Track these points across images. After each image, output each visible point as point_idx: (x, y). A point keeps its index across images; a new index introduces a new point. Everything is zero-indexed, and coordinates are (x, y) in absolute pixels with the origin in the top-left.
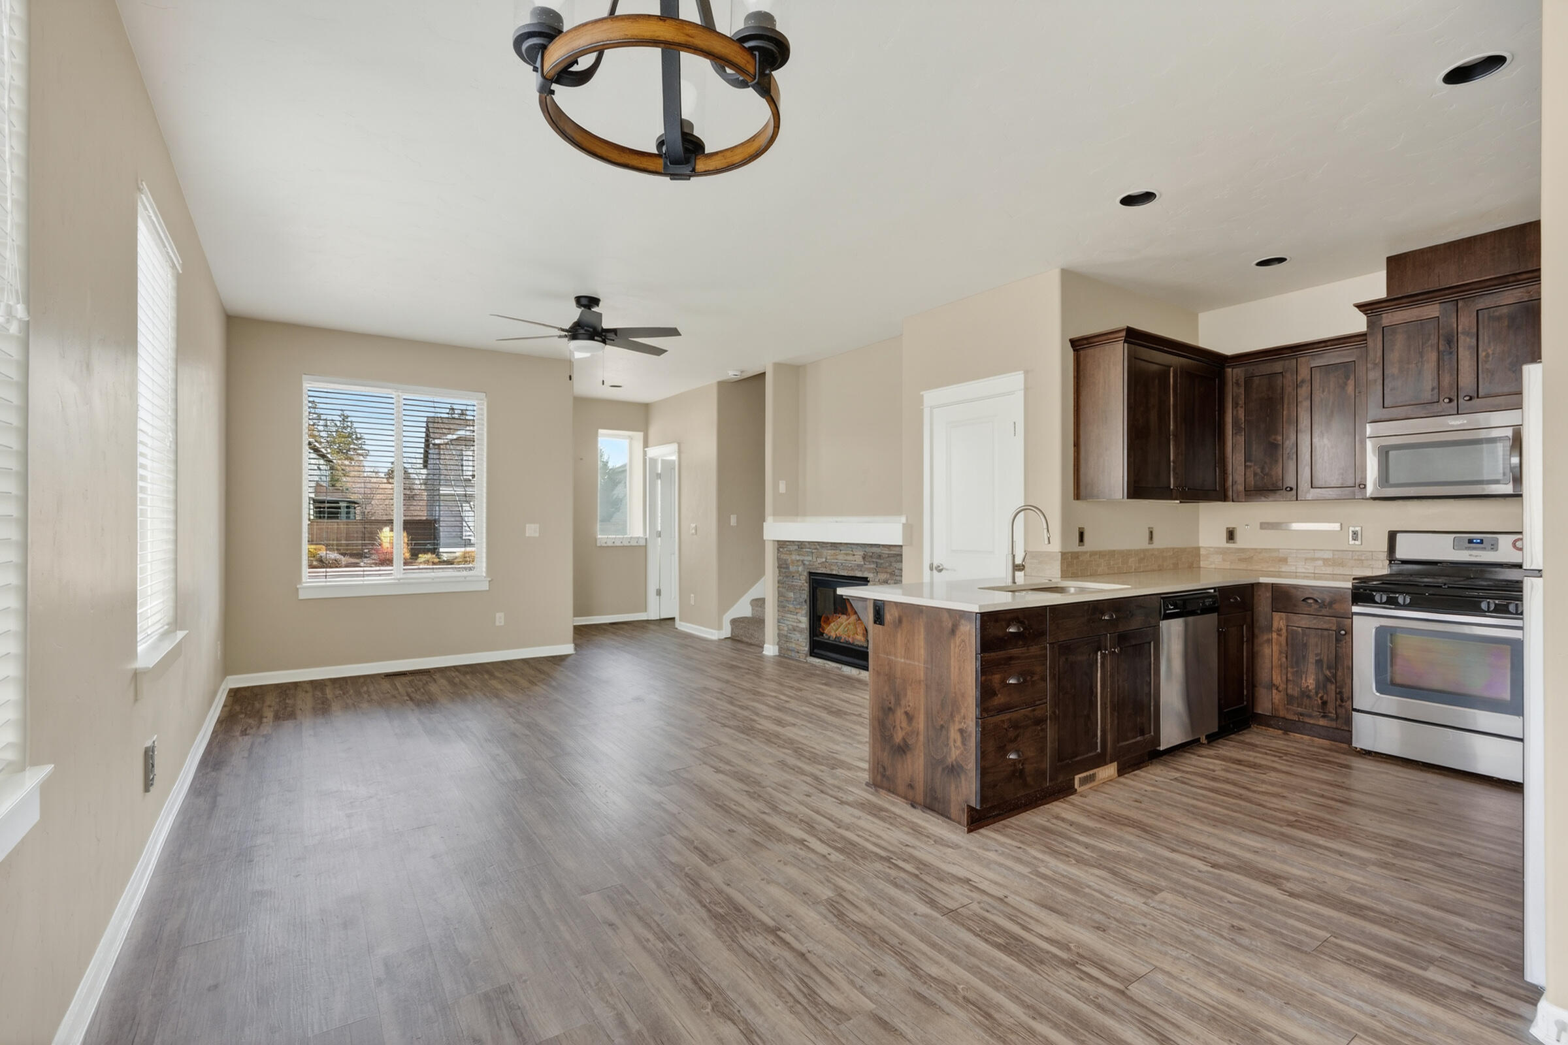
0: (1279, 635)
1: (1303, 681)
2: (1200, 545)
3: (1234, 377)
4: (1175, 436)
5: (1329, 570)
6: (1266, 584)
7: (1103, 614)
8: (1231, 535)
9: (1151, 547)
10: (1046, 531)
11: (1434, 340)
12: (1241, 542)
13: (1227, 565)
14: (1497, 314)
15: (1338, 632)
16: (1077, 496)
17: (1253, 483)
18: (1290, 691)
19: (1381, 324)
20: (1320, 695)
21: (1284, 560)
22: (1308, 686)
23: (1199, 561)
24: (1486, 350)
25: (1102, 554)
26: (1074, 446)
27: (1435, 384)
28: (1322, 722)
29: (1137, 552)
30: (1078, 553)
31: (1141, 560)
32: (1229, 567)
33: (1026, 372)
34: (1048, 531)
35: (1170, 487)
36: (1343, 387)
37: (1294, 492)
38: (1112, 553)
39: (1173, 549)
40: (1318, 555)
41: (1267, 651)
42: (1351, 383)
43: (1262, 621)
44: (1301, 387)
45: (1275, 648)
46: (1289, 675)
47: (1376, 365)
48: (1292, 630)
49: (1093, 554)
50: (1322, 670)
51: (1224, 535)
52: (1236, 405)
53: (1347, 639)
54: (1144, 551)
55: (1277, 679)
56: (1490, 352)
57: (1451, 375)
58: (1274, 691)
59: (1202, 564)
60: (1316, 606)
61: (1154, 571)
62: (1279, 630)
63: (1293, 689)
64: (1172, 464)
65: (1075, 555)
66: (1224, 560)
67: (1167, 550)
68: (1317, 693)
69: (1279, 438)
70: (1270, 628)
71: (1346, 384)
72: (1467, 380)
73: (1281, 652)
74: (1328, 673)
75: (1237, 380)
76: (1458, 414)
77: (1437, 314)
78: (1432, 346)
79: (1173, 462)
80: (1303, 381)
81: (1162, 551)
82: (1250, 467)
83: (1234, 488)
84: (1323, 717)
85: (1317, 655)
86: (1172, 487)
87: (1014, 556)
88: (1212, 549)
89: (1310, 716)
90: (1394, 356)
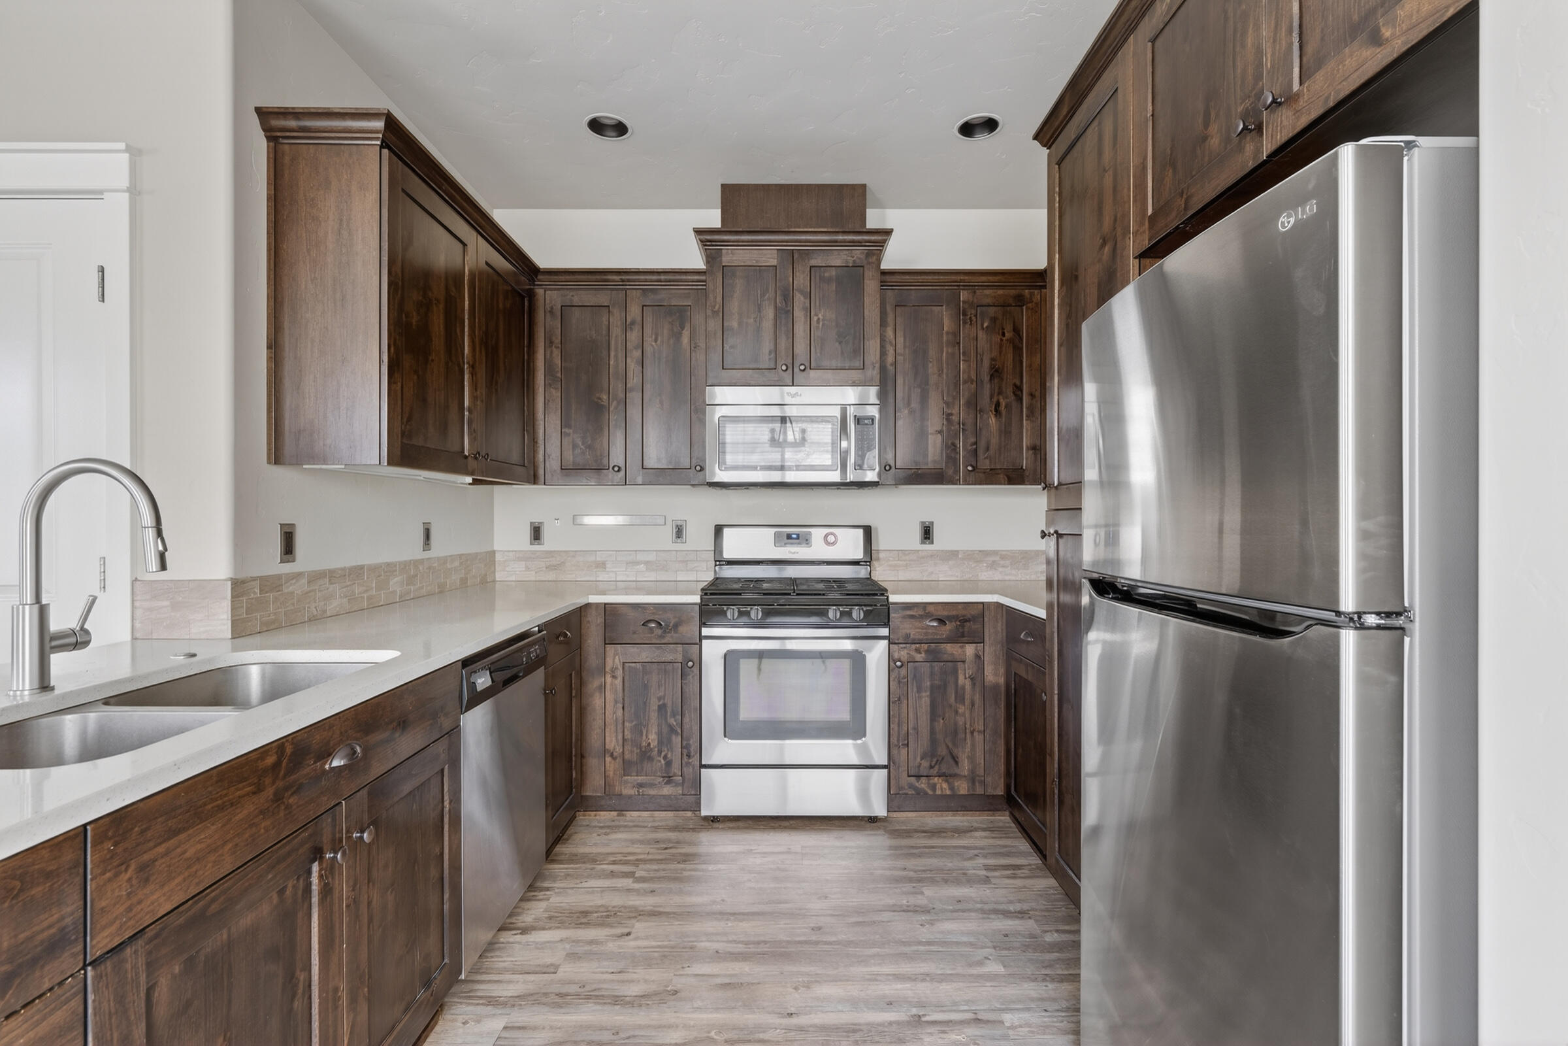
0: (614, 677)
1: (644, 737)
2: (495, 548)
3: (547, 302)
4: (472, 367)
5: (652, 576)
6: (597, 605)
7: (328, 754)
8: (536, 533)
9: (427, 555)
10: (151, 534)
11: (771, 294)
12: (550, 541)
13: (532, 576)
14: (827, 275)
15: (683, 665)
16: (277, 456)
17: (571, 459)
18: (627, 756)
19: (721, 262)
20: (663, 754)
21: (602, 565)
22: (649, 744)
23: (494, 572)
24: (816, 315)
25: (331, 575)
26: (269, 347)
27: (772, 347)
28: (667, 790)
29: (404, 566)
30: (279, 577)
31: (410, 580)
32: (533, 579)
33: (134, 152)
34: (159, 533)
35: (463, 451)
36: (677, 336)
37: (622, 473)
38: (356, 572)
39: (460, 556)
40: (641, 557)
41: (597, 701)
42: (686, 333)
43: (592, 661)
44: (631, 329)
45: (609, 695)
46: (626, 732)
47: (715, 313)
48: (630, 667)
49: (316, 577)
50: (666, 718)
51: (527, 533)
52: (549, 343)
53: (695, 671)
54: (416, 563)
55: (612, 742)
56: (820, 316)
57: (788, 339)
58: (608, 759)
59: (498, 577)
60: (659, 632)
61: (430, 594)
62: (614, 670)
63: (632, 752)
64: (466, 413)
65: (270, 584)
66: (528, 569)
67: (452, 558)
68: (660, 752)
69: (605, 397)
70: (602, 670)
71: (680, 334)
72: (801, 347)
73: (616, 702)
74: (672, 721)
75: (552, 308)
76: (793, 385)
77: (774, 262)
78: (769, 299)
79: (470, 411)
80: (633, 323)
81: (443, 560)
82: (569, 435)
83: (547, 464)
84: (668, 783)
85: (659, 699)
86: (466, 453)
87: (43, 613)
88: (511, 554)
89: (652, 785)
90: (734, 306)
